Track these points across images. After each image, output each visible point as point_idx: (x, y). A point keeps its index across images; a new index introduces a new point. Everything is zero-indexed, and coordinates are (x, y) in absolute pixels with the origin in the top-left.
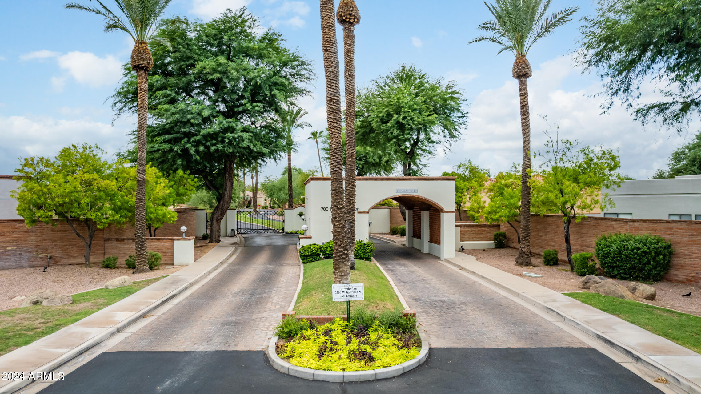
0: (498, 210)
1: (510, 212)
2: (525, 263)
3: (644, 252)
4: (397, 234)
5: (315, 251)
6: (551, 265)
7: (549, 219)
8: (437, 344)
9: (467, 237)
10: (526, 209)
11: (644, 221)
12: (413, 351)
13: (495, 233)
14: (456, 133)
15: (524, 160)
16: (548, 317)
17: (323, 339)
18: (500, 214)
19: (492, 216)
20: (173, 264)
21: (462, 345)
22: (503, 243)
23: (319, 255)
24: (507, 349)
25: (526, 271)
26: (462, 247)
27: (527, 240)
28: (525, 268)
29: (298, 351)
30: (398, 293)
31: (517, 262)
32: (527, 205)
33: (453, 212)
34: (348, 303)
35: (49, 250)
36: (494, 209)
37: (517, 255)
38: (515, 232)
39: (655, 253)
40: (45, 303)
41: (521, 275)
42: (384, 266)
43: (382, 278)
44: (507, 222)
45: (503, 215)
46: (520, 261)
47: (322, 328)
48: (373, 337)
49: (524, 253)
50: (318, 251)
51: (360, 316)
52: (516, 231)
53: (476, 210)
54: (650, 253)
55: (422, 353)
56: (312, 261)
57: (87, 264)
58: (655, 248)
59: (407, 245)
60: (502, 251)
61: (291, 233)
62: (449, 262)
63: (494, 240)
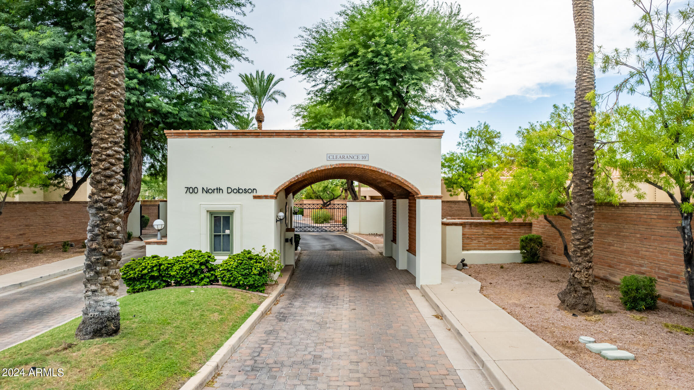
0: (524, 192)
1: (547, 196)
2: (581, 307)
5: (145, 271)
6: (640, 311)
7: (627, 211)
9: (474, 243)
10: (584, 187)
13: (523, 237)
14: (465, 86)
15: (579, 80)
18: (527, 200)
19: (513, 205)
22: (536, 254)
26: (463, 260)
27: (587, 255)
28: (581, 318)
31: (563, 302)
32: (586, 177)
33: (437, 197)
36: (517, 190)
37: (564, 286)
38: (558, 235)
44: (541, 218)
45: (534, 202)
46: (571, 300)
49: (580, 283)
50: (152, 271)
52: (561, 234)
53: (488, 196)
59: (384, 254)
60: (535, 269)
62: (425, 295)
63: (521, 250)
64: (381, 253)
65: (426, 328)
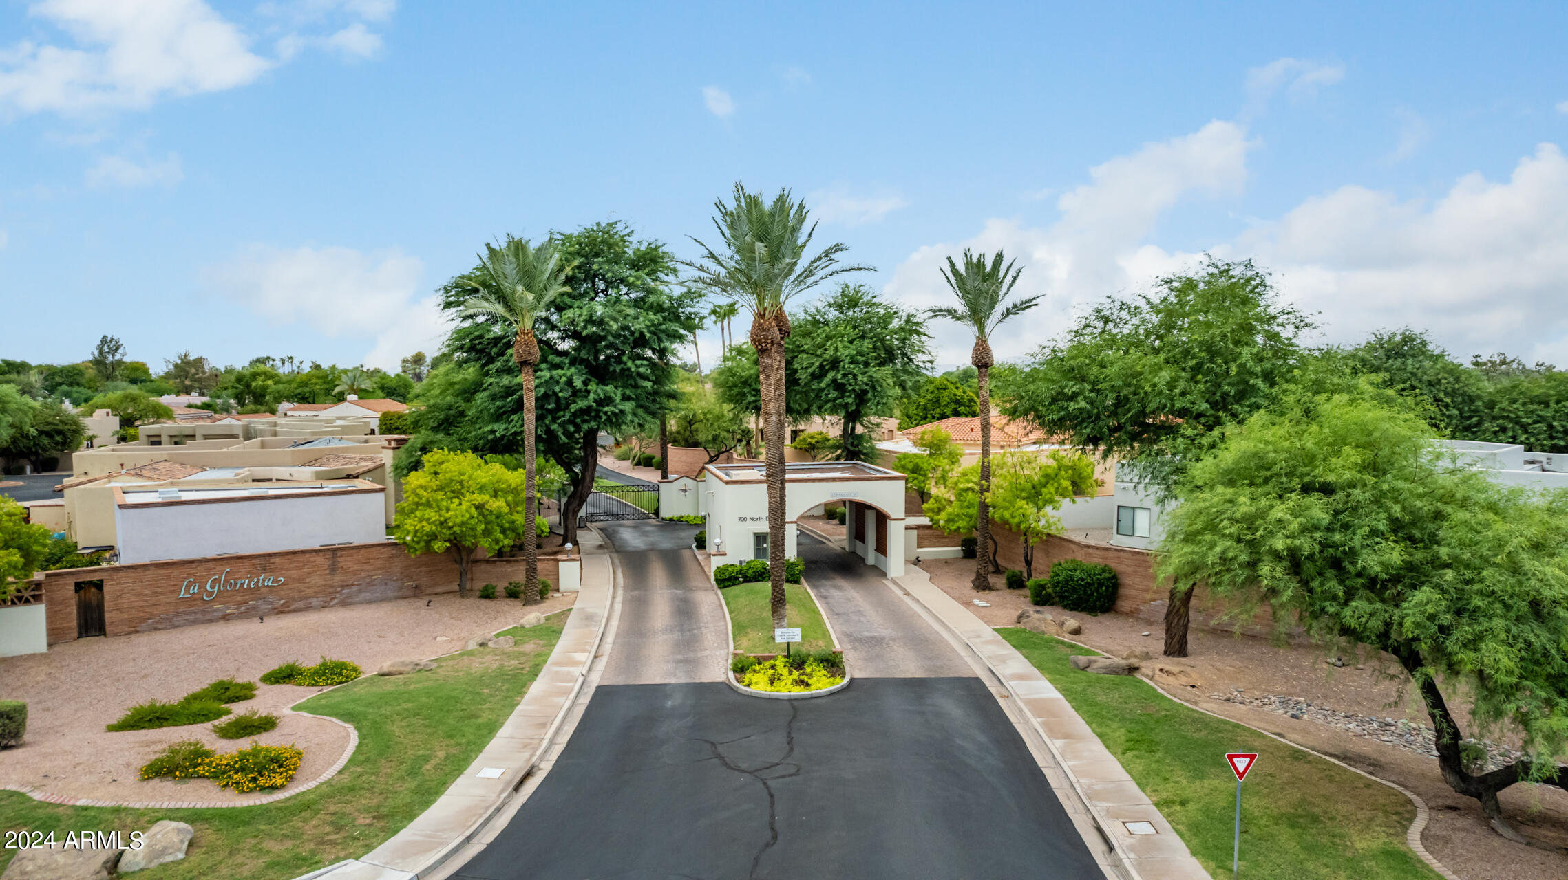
2: (982, 587)
3: (1087, 583)
4: (834, 519)
5: (732, 574)
6: (1014, 589)
8: (857, 675)
9: (926, 542)
10: (983, 524)
11: (1097, 548)
12: (838, 679)
13: (963, 535)
16: (962, 652)
17: (771, 672)
20: (558, 590)
21: (878, 676)
22: (970, 551)
23: (737, 578)
24: (905, 679)
25: (980, 601)
26: (918, 556)
28: (982, 593)
29: (753, 681)
30: (830, 630)
31: (973, 583)
33: (900, 520)
34: (788, 644)
35: (415, 577)
37: (977, 572)
39: (1099, 584)
40: (490, 644)
41: (967, 604)
42: (815, 591)
43: (814, 612)
46: (977, 583)
47: (767, 664)
48: (808, 670)
49: (981, 575)
50: (736, 573)
51: (798, 654)
54: (1093, 584)
55: (846, 680)
56: (729, 586)
57: (463, 592)
58: (1098, 579)
59: (847, 549)
61: (671, 520)
62: (895, 583)
63: (962, 546)
64: (844, 549)
65: (902, 600)
